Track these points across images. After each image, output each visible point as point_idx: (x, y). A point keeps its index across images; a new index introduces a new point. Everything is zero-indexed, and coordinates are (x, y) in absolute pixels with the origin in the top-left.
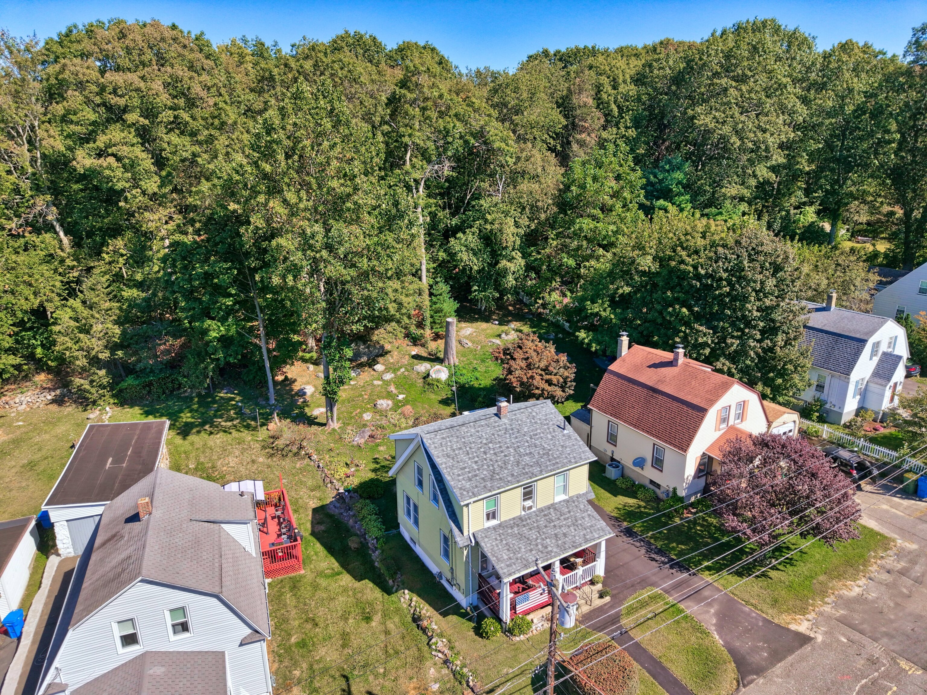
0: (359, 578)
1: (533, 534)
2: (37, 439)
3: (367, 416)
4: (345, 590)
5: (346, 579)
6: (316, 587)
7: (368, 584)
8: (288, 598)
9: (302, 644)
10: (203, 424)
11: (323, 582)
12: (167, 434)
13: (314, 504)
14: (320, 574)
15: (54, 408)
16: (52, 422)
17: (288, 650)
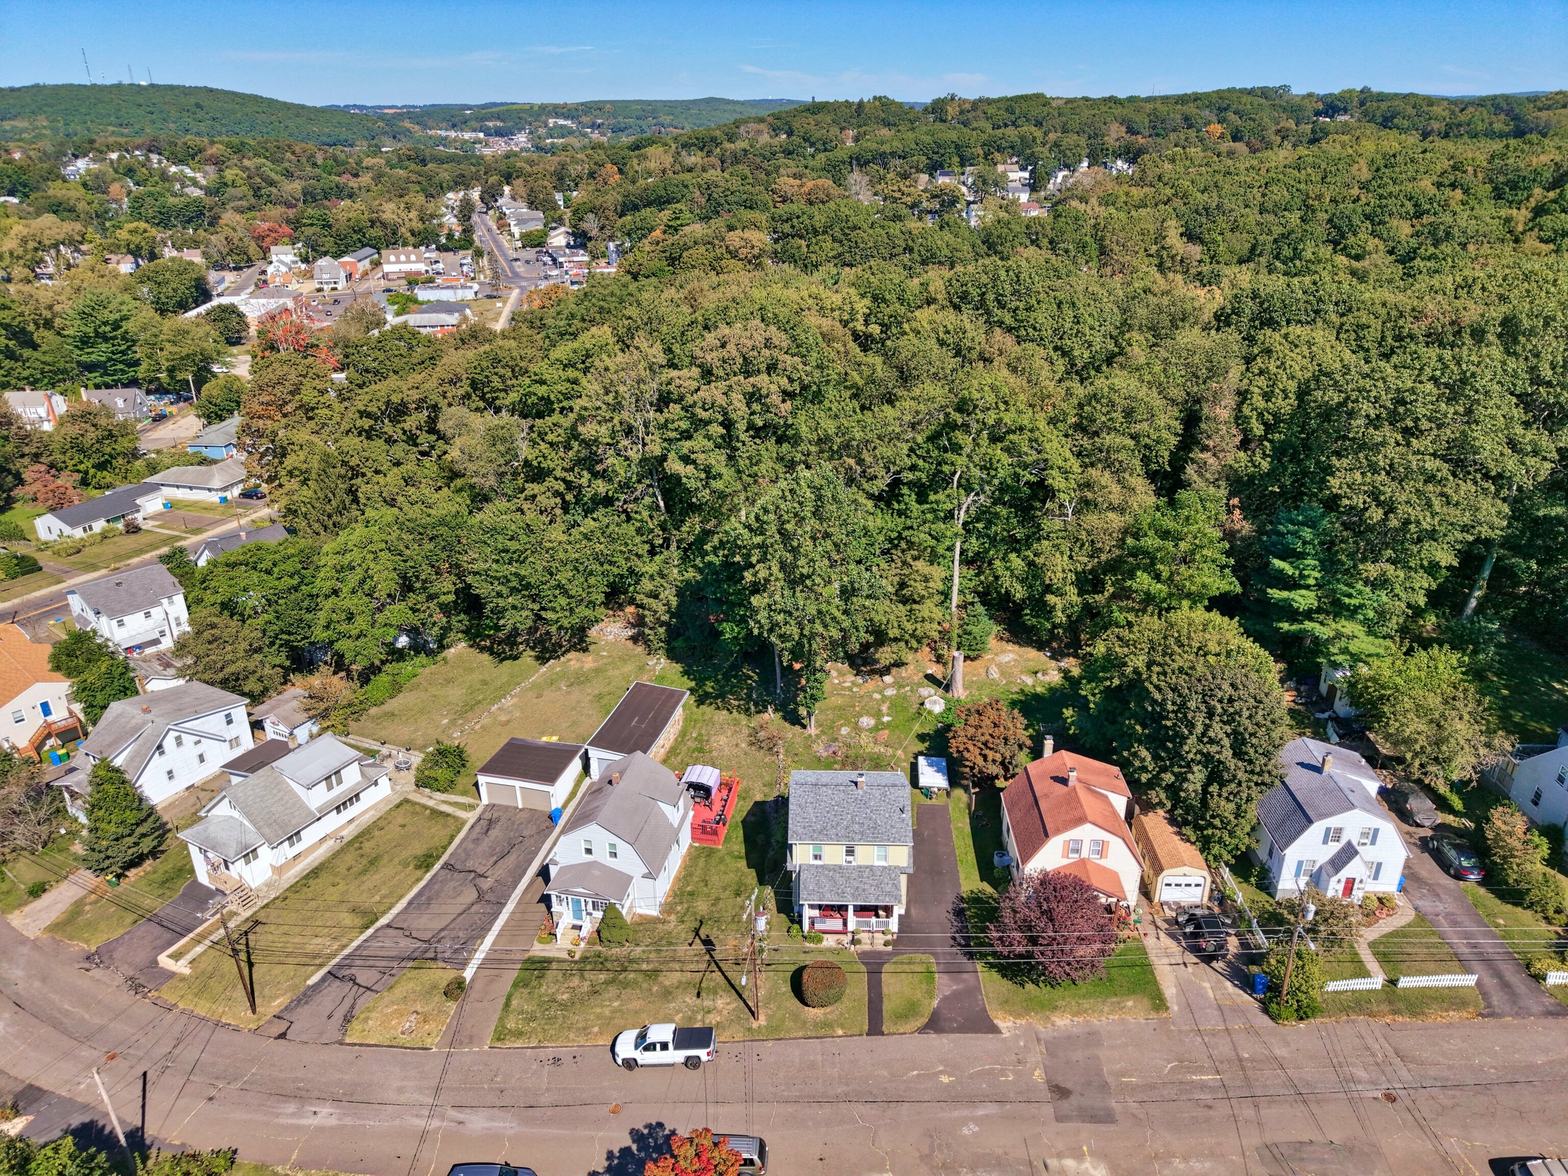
0: (749, 866)
1: (841, 881)
2: (610, 673)
3: (844, 731)
4: (738, 870)
5: (743, 863)
6: (722, 860)
7: (752, 873)
8: (702, 862)
9: (691, 894)
10: (716, 698)
11: (728, 859)
12: (688, 698)
13: (759, 797)
14: (730, 853)
15: (630, 644)
16: (624, 659)
17: (682, 894)
